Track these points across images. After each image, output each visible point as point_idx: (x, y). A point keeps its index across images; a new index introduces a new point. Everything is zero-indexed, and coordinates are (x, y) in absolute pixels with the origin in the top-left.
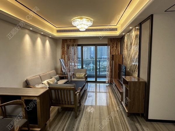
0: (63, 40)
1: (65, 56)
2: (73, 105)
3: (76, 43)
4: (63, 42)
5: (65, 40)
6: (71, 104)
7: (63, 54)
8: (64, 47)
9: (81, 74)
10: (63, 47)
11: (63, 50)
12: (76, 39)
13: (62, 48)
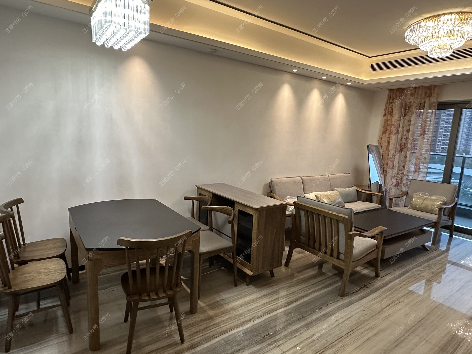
0: (391, 90)
1: (389, 138)
2: (341, 262)
3: (433, 100)
4: (389, 98)
5: (398, 90)
6: (338, 258)
7: (384, 133)
8: (391, 113)
9: (430, 199)
10: (388, 113)
11: (388, 120)
12: (435, 87)
13: (385, 115)
